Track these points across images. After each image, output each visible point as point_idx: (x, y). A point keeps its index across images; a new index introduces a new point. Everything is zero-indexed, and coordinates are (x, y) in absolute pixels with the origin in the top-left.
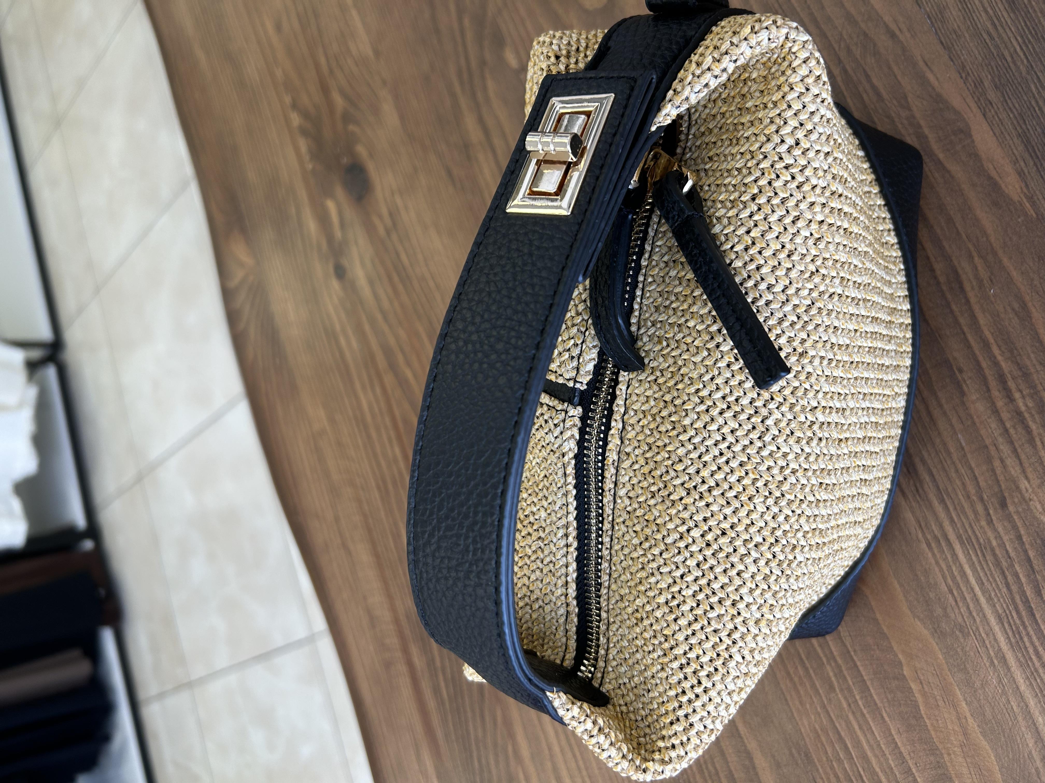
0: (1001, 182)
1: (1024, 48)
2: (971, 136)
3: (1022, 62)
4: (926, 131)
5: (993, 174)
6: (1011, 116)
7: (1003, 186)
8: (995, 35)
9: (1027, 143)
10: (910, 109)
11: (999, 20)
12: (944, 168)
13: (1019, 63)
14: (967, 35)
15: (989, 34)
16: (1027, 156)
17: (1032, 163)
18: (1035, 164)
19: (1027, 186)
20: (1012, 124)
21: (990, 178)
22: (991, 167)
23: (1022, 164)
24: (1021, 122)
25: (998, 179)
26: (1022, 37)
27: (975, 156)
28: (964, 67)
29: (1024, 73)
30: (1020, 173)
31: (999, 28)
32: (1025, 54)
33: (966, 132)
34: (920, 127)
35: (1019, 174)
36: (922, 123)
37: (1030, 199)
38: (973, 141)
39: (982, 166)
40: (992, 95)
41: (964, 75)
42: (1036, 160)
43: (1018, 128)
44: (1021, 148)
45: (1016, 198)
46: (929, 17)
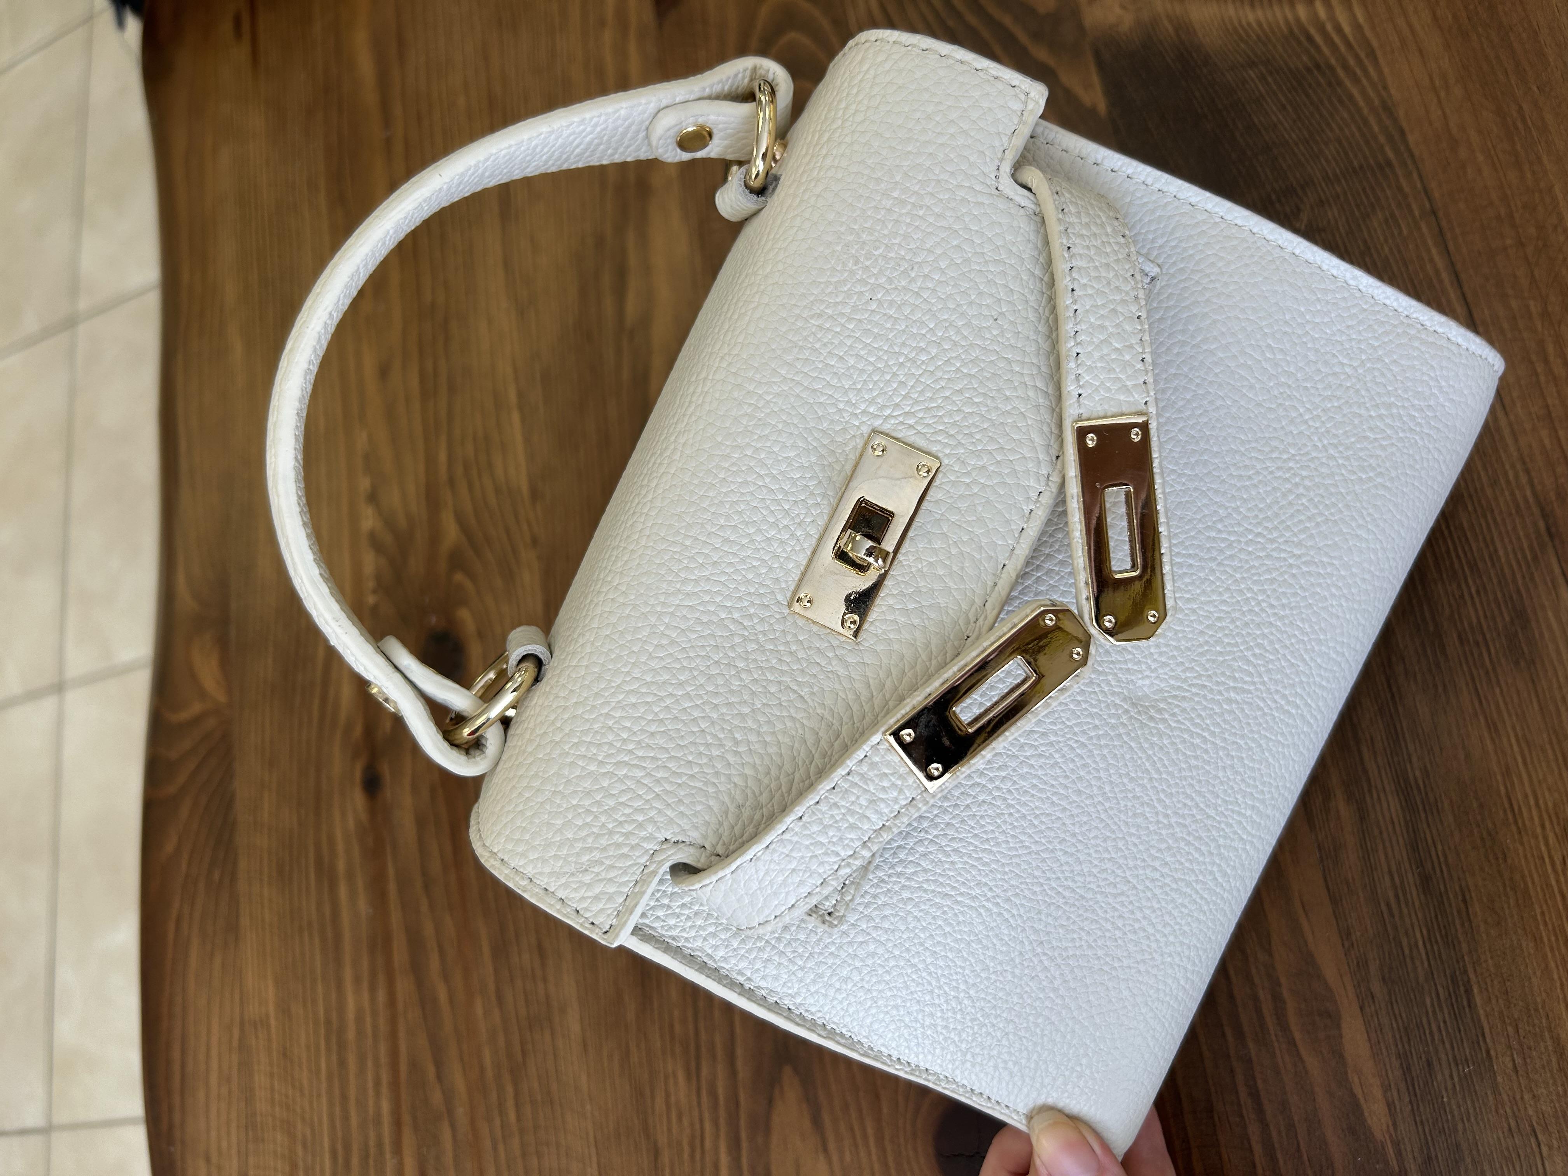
0: (1364, 1106)
1: (1429, 947)
2: (1339, 1027)
3: (1422, 963)
4: (1286, 994)
5: (1358, 1091)
6: (1395, 1025)
7: (1366, 1114)
8: (1396, 912)
9: (1407, 1070)
10: (1271, 955)
11: (1405, 894)
12: (1298, 1054)
13: (1418, 963)
14: (1361, 894)
15: (1388, 905)
16: (1402, 1086)
17: (1407, 1100)
18: (1411, 1102)
19: (1395, 1125)
20: (1394, 1036)
21: (1353, 1095)
22: (1356, 1079)
23: (1395, 1094)
24: (1405, 1039)
25: (1362, 1101)
26: (1429, 931)
27: (1339, 1055)
28: (1349, 934)
29: (1421, 979)
30: (1390, 1105)
31: (1403, 906)
32: (1427, 954)
33: (1333, 1018)
34: (1279, 985)
35: (1388, 1105)
36: (1283, 980)
37: (1396, 1144)
38: (1341, 1036)
39: (1346, 1073)
40: (1376, 987)
41: (1347, 944)
42: (1413, 1098)
43: (1400, 1046)
44: (1398, 1073)
45: (1378, 1135)
46: (1319, 847)
